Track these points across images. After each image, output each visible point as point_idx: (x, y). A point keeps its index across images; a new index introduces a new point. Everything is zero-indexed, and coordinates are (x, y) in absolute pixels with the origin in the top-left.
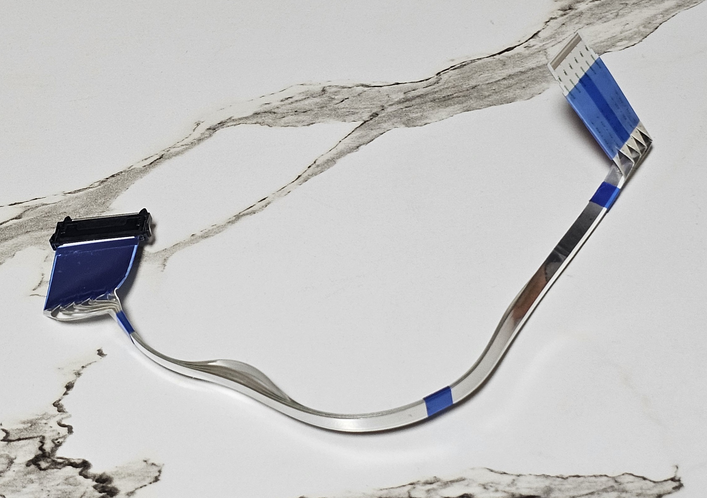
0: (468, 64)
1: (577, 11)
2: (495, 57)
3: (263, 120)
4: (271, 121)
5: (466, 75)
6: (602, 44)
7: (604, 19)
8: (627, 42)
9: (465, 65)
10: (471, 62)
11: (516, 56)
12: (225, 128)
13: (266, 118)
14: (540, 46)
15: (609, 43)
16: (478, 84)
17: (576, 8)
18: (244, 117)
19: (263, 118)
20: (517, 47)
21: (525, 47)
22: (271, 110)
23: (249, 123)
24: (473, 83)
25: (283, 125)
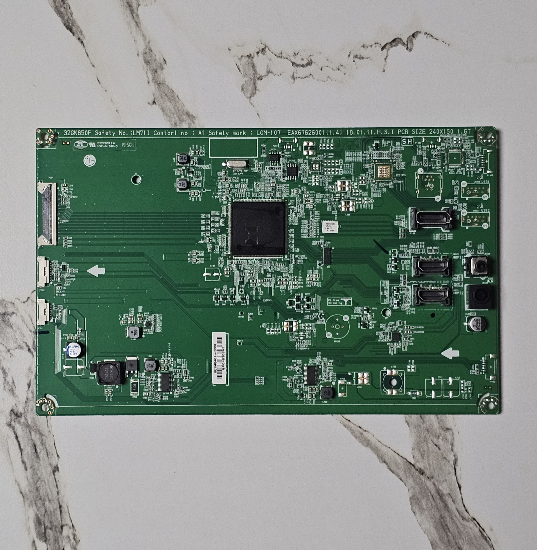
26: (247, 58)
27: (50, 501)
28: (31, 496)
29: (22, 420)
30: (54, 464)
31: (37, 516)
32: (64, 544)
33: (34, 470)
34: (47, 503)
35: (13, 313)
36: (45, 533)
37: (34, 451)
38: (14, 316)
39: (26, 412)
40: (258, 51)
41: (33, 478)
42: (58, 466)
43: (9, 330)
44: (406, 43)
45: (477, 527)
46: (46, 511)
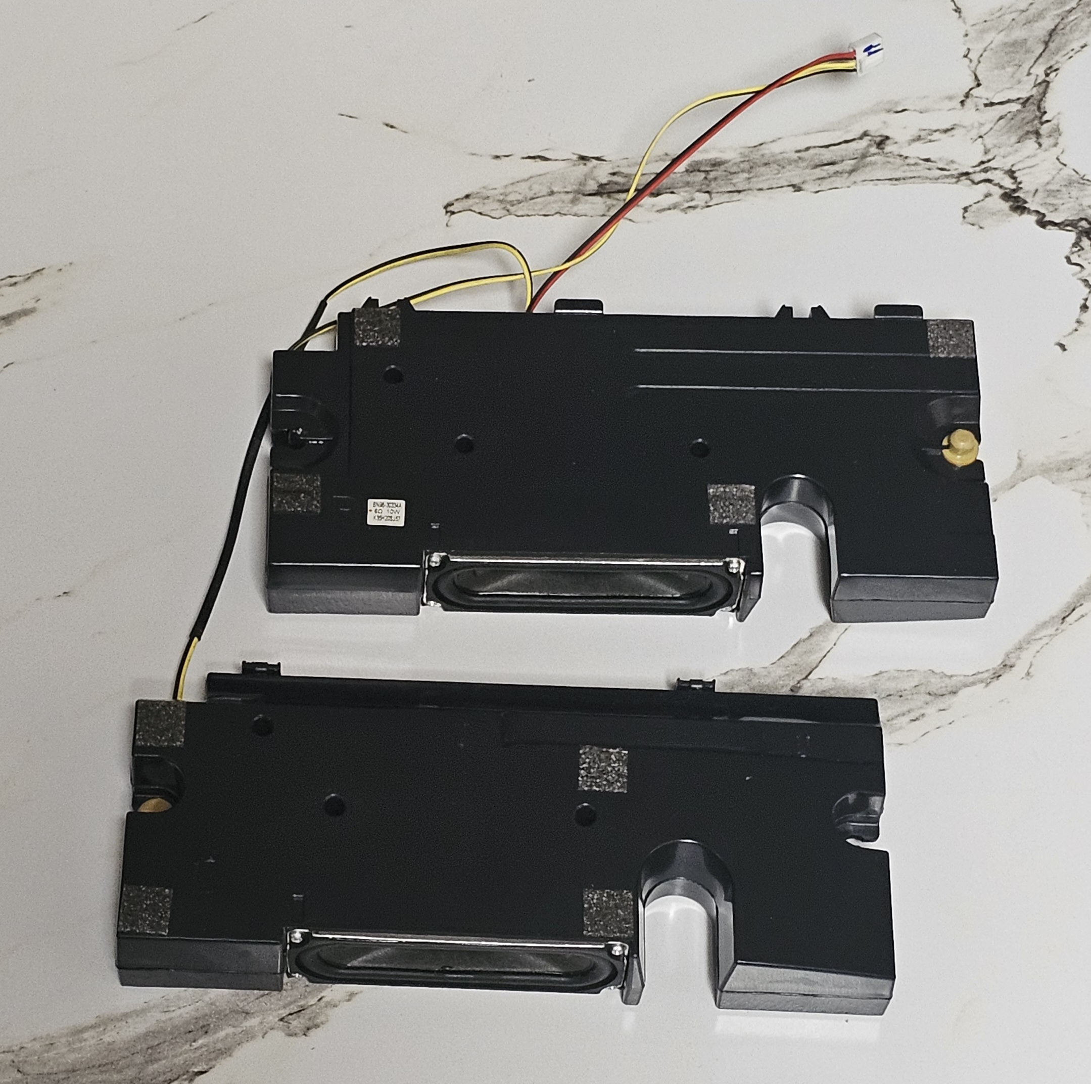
3: (943, 682)
4: (933, 680)
12: (990, 668)
13: (939, 686)
18: (968, 686)
19: (943, 685)
22: (935, 699)
23: (960, 675)
25: (915, 674)
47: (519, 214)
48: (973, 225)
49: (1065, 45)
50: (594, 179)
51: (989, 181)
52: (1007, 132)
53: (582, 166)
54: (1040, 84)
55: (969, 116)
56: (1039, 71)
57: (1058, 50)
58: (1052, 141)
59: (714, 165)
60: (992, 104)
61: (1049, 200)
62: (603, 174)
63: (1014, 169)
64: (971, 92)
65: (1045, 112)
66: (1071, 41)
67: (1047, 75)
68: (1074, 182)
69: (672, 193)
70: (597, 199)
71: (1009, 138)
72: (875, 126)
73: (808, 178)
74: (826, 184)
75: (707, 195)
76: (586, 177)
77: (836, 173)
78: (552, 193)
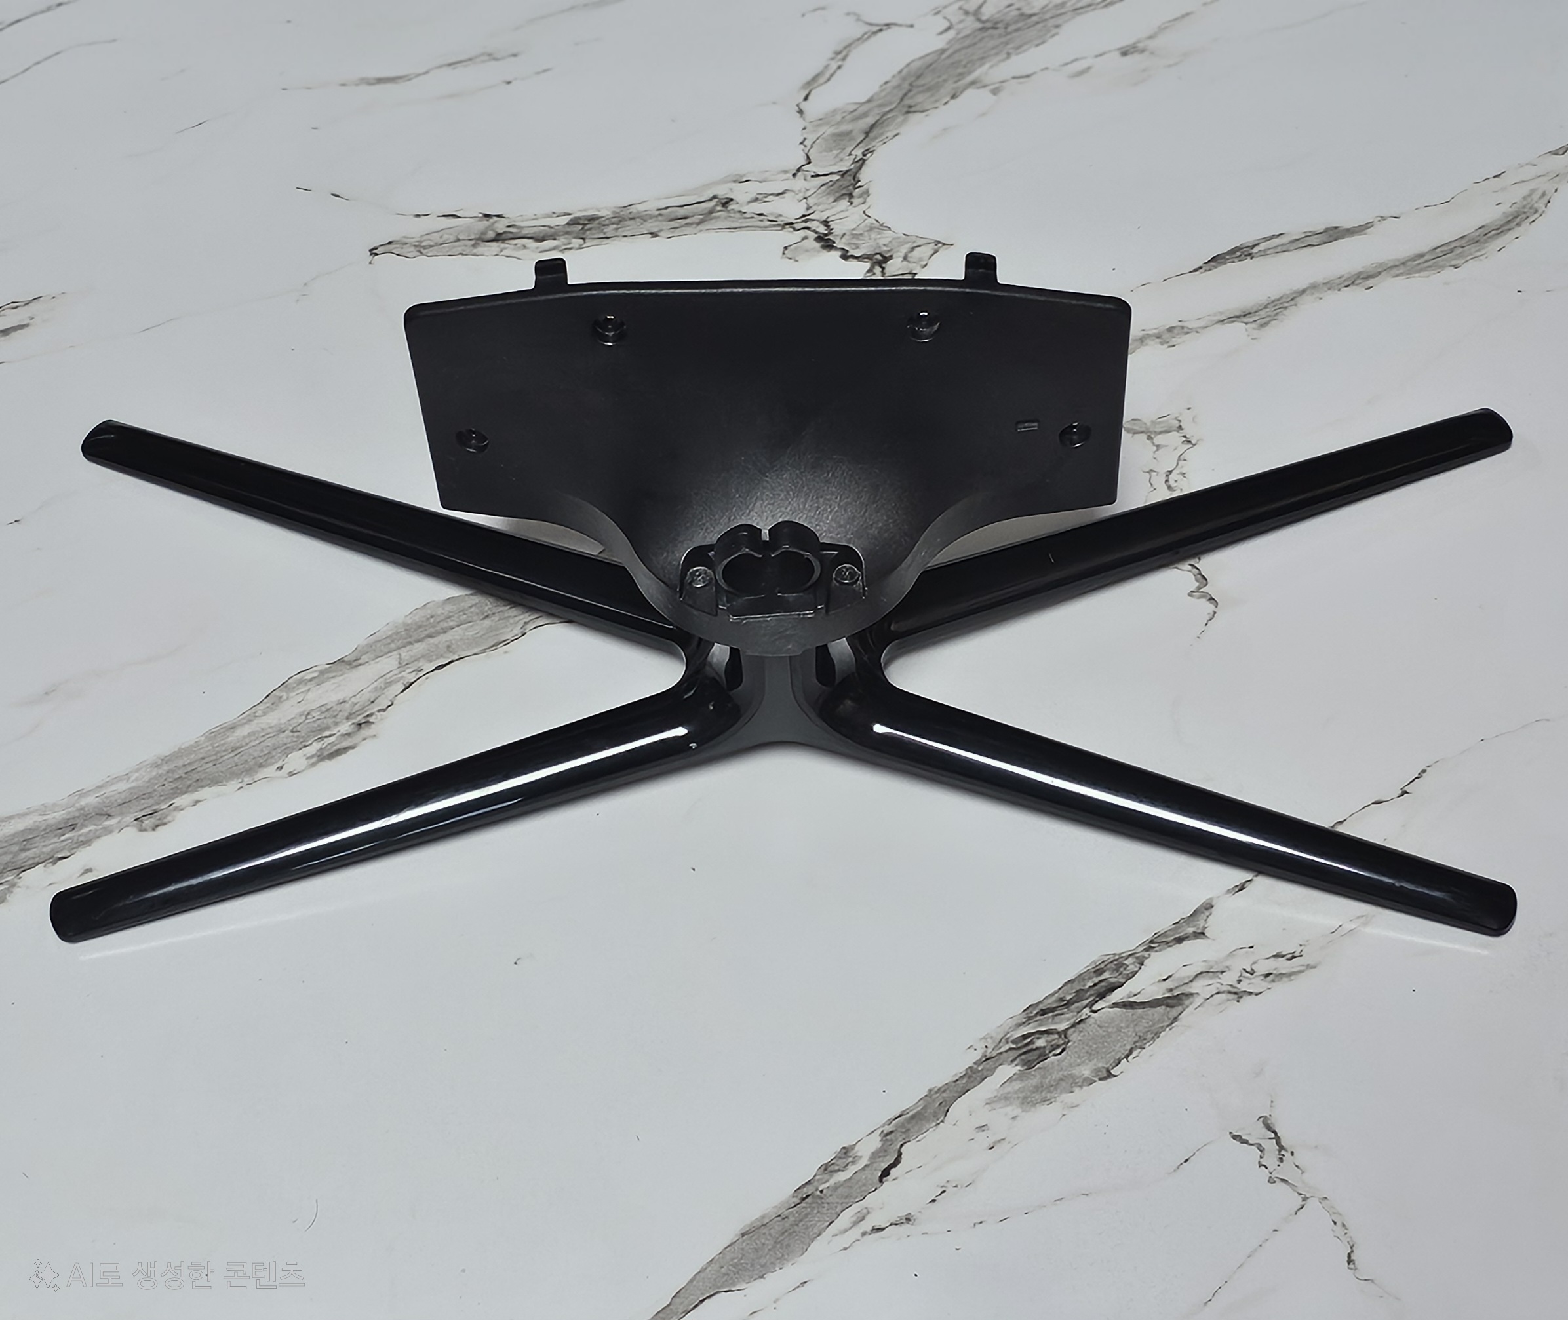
0: (489, 648)
1: (354, 721)
2: (458, 657)
5: (494, 633)
6: (334, 674)
7: (323, 709)
8: (306, 678)
9: (493, 646)
10: (485, 649)
11: (434, 657)
14: (404, 671)
15: (326, 676)
16: (482, 622)
17: (353, 726)
20: (431, 670)
21: (422, 670)
24: (487, 622)
26: (1178, 425)
27: (617, 229)
28: (624, 213)
29: (719, 208)
30: (660, 234)
31: (598, 218)
32: (563, 240)
33: (657, 216)
34: (615, 226)
35: (851, 203)
36: (579, 224)
37: (680, 217)
38: (849, 204)
39: (729, 211)
40: (1188, 437)
41: (646, 215)
42: (657, 238)
43: (832, 199)
44: (1200, 591)
45: (513, 637)
46: (604, 225)
47: (429, 255)
48: (790, 258)
49: (882, 134)
50: (493, 230)
51: (808, 228)
52: (828, 194)
53: (486, 222)
54: (858, 161)
55: (799, 183)
56: (858, 153)
57: (876, 138)
58: (861, 200)
59: (589, 220)
60: (818, 176)
61: (855, 241)
62: (501, 226)
63: (828, 220)
64: (803, 168)
65: (859, 181)
66: (887, 132)
67: (864, 155)
68: (875, 228)
69: (555, 239)
70: (494, 244)
71: (827, 199)
72: (723, 191)
73: (664, 228)
74: (677, 232)
75: (582, 241)
76: (488, 228)
77: (687, 224)
78: (458, 240)
